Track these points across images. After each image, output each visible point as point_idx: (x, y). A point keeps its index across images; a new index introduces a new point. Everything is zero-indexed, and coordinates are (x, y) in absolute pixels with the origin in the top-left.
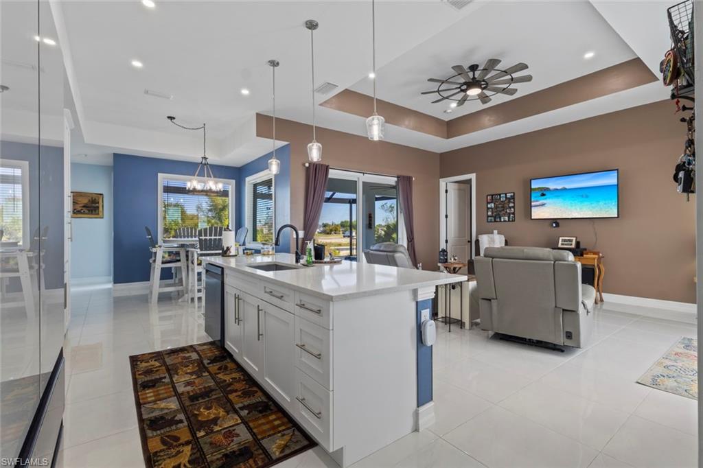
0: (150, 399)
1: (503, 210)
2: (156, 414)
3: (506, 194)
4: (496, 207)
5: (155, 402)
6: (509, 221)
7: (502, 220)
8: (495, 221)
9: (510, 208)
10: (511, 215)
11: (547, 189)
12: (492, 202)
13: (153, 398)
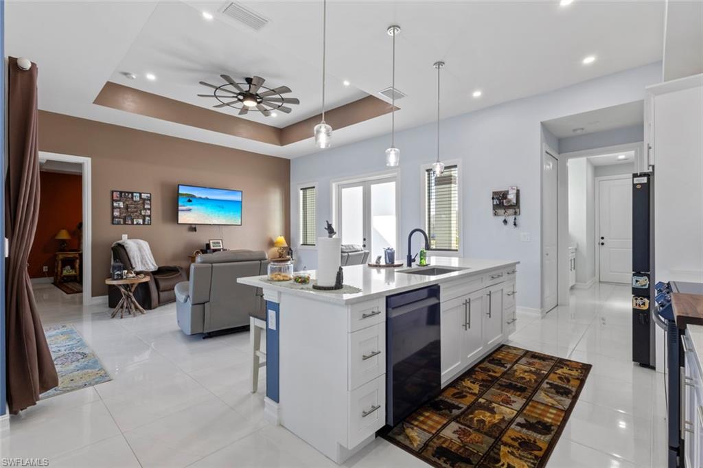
0: (555, 412)
1: (136, 212)
2: (559, 398)
3: (140, 194)
4: (127, 207)
5: (552, 407)
6: (144, 224)
7: (135, 223)
8: (125, 224)
9: (145, 209)
10: (147, 218)
11: (193, 196)
12: (119, 201)
13: (551, 410)
